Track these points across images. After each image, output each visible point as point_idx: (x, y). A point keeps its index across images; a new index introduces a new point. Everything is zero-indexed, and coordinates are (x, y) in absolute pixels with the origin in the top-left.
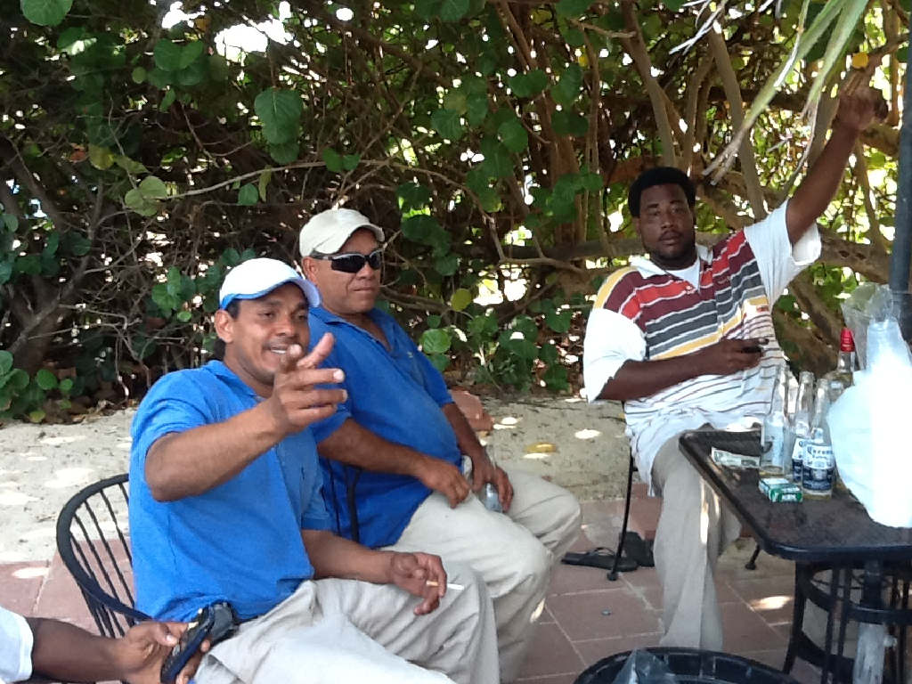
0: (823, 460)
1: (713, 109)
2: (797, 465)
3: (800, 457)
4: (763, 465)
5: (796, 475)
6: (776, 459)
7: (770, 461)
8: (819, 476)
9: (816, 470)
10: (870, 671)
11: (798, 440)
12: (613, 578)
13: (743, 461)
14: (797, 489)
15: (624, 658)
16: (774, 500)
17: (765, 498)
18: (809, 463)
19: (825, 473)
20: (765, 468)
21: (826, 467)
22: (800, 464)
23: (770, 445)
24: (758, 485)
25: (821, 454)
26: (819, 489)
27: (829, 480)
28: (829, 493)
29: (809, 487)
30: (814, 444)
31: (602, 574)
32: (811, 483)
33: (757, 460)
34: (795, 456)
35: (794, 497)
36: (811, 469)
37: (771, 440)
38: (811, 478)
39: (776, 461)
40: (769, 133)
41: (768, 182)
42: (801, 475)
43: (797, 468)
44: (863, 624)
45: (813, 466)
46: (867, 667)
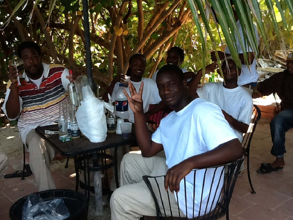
0: (76, 128)
1: (39, 30)
2: (69, 130)
3: (70, 128)
4: (60, 132)
5: (69, 133)
6: (63, 130)
7: (62, 131)
8: (75, 132)
9: (74, 131)
10: (98, 185)
11: (68, 123)
12: (23, 179)
13: (55, 133)
14: (70, 137)
15: (26, 198)
16: (64, 141)
17: (61, 141)
18: (72, 129)
19: (77, 131)
20: (61, 133)
21: (77, 129)
22: (70, 130)
23: (61, 126)
24: (59, 138)
25: (75, 126)
26: (76, 136)
27: (79, 133)
28: (79, 137)
29: (73, 136)
30: (73, 124)
31: (20, 178)
32: (74, 135)
33: (58, 132)
34: (68, 128)
35: (69, 139)
36: (73, 131)
37: (61, 125)
38: (73, 133)
39: (63, 131)
40: (58, 37)
41: (60, 52)
42: (71, 133)
43: (69, 131)
44: (94, 172)
45: (73, 130)
46: (97, 184)
